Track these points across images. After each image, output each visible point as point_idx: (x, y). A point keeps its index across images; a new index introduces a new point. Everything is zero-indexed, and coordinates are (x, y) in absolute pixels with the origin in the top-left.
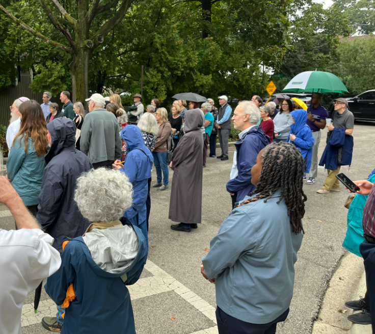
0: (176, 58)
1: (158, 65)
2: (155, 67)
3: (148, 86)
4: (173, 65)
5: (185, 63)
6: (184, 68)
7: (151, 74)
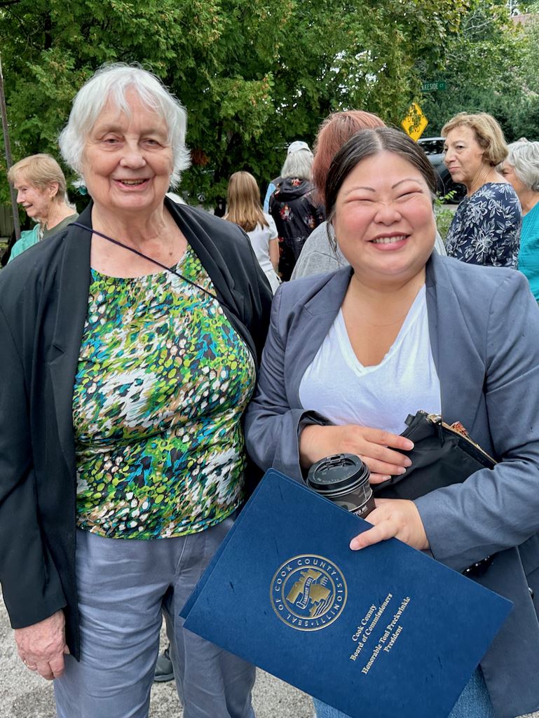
0: (143, 10)
1: (75, 37)
2: (66, 45)
3: (43, 119)
4: (132, 35)
5: (178, 29)
6: (174, 48)
7: (50, 70)
